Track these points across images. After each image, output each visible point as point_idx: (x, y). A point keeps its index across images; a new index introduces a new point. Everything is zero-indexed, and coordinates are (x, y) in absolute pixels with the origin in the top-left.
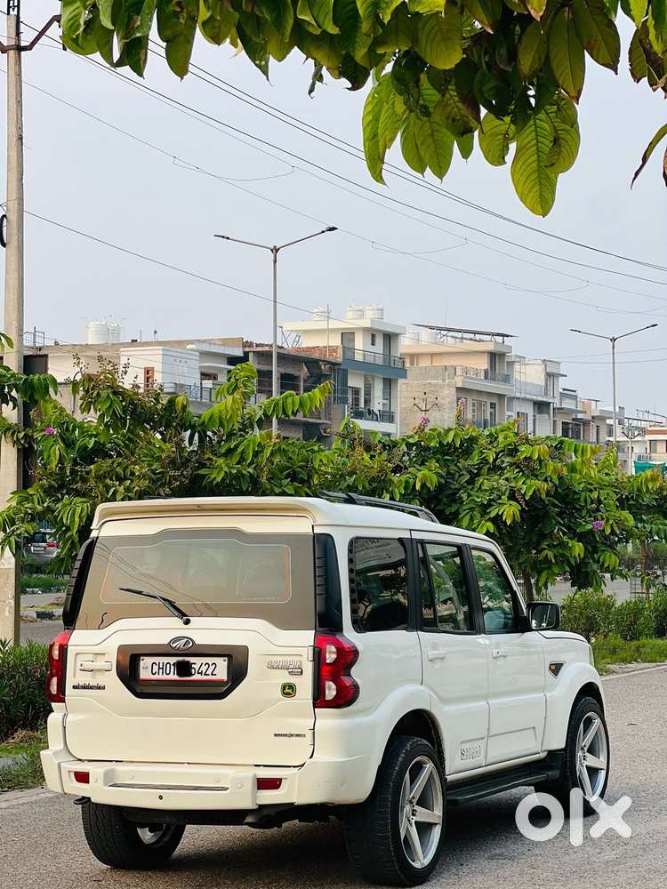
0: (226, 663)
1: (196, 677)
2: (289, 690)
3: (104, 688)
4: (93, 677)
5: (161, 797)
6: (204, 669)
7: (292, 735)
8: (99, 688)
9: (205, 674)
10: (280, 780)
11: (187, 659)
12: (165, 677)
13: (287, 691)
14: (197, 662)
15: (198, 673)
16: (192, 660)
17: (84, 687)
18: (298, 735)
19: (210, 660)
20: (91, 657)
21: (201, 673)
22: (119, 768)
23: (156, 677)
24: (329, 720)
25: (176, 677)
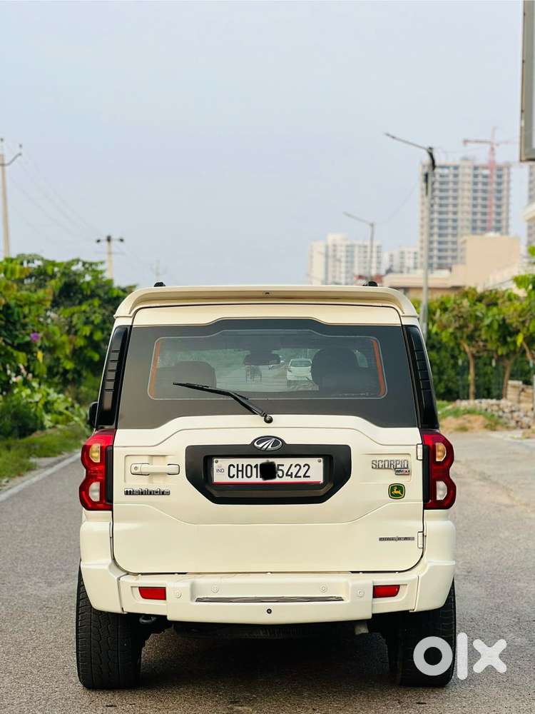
0: (321, 464)
1: (286, 479)
2: (397, 491)
3: (168, 493)
4: (151, 481)
5: (269, 611)
6: (294, 470)
7: (399, 539)
8: (163, 493)
9: (296, 476)
10: (398, 587)
11: (271, 460)
12: (246, 480)
13: (396, 492)
14: (284, 464)
15: (287, 475)
16: (277, 461)
17: (142, 493)
18: (406, 539)
19: (302, 461)
20: (146, 460)
21: (291, 476)
22: (200, 580)
23: (235, 480)
24: (437, 521)
25: (260, 480)
